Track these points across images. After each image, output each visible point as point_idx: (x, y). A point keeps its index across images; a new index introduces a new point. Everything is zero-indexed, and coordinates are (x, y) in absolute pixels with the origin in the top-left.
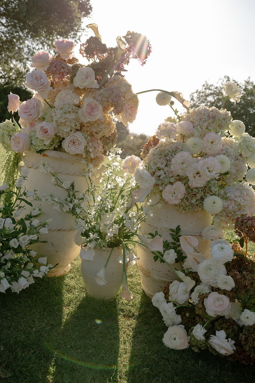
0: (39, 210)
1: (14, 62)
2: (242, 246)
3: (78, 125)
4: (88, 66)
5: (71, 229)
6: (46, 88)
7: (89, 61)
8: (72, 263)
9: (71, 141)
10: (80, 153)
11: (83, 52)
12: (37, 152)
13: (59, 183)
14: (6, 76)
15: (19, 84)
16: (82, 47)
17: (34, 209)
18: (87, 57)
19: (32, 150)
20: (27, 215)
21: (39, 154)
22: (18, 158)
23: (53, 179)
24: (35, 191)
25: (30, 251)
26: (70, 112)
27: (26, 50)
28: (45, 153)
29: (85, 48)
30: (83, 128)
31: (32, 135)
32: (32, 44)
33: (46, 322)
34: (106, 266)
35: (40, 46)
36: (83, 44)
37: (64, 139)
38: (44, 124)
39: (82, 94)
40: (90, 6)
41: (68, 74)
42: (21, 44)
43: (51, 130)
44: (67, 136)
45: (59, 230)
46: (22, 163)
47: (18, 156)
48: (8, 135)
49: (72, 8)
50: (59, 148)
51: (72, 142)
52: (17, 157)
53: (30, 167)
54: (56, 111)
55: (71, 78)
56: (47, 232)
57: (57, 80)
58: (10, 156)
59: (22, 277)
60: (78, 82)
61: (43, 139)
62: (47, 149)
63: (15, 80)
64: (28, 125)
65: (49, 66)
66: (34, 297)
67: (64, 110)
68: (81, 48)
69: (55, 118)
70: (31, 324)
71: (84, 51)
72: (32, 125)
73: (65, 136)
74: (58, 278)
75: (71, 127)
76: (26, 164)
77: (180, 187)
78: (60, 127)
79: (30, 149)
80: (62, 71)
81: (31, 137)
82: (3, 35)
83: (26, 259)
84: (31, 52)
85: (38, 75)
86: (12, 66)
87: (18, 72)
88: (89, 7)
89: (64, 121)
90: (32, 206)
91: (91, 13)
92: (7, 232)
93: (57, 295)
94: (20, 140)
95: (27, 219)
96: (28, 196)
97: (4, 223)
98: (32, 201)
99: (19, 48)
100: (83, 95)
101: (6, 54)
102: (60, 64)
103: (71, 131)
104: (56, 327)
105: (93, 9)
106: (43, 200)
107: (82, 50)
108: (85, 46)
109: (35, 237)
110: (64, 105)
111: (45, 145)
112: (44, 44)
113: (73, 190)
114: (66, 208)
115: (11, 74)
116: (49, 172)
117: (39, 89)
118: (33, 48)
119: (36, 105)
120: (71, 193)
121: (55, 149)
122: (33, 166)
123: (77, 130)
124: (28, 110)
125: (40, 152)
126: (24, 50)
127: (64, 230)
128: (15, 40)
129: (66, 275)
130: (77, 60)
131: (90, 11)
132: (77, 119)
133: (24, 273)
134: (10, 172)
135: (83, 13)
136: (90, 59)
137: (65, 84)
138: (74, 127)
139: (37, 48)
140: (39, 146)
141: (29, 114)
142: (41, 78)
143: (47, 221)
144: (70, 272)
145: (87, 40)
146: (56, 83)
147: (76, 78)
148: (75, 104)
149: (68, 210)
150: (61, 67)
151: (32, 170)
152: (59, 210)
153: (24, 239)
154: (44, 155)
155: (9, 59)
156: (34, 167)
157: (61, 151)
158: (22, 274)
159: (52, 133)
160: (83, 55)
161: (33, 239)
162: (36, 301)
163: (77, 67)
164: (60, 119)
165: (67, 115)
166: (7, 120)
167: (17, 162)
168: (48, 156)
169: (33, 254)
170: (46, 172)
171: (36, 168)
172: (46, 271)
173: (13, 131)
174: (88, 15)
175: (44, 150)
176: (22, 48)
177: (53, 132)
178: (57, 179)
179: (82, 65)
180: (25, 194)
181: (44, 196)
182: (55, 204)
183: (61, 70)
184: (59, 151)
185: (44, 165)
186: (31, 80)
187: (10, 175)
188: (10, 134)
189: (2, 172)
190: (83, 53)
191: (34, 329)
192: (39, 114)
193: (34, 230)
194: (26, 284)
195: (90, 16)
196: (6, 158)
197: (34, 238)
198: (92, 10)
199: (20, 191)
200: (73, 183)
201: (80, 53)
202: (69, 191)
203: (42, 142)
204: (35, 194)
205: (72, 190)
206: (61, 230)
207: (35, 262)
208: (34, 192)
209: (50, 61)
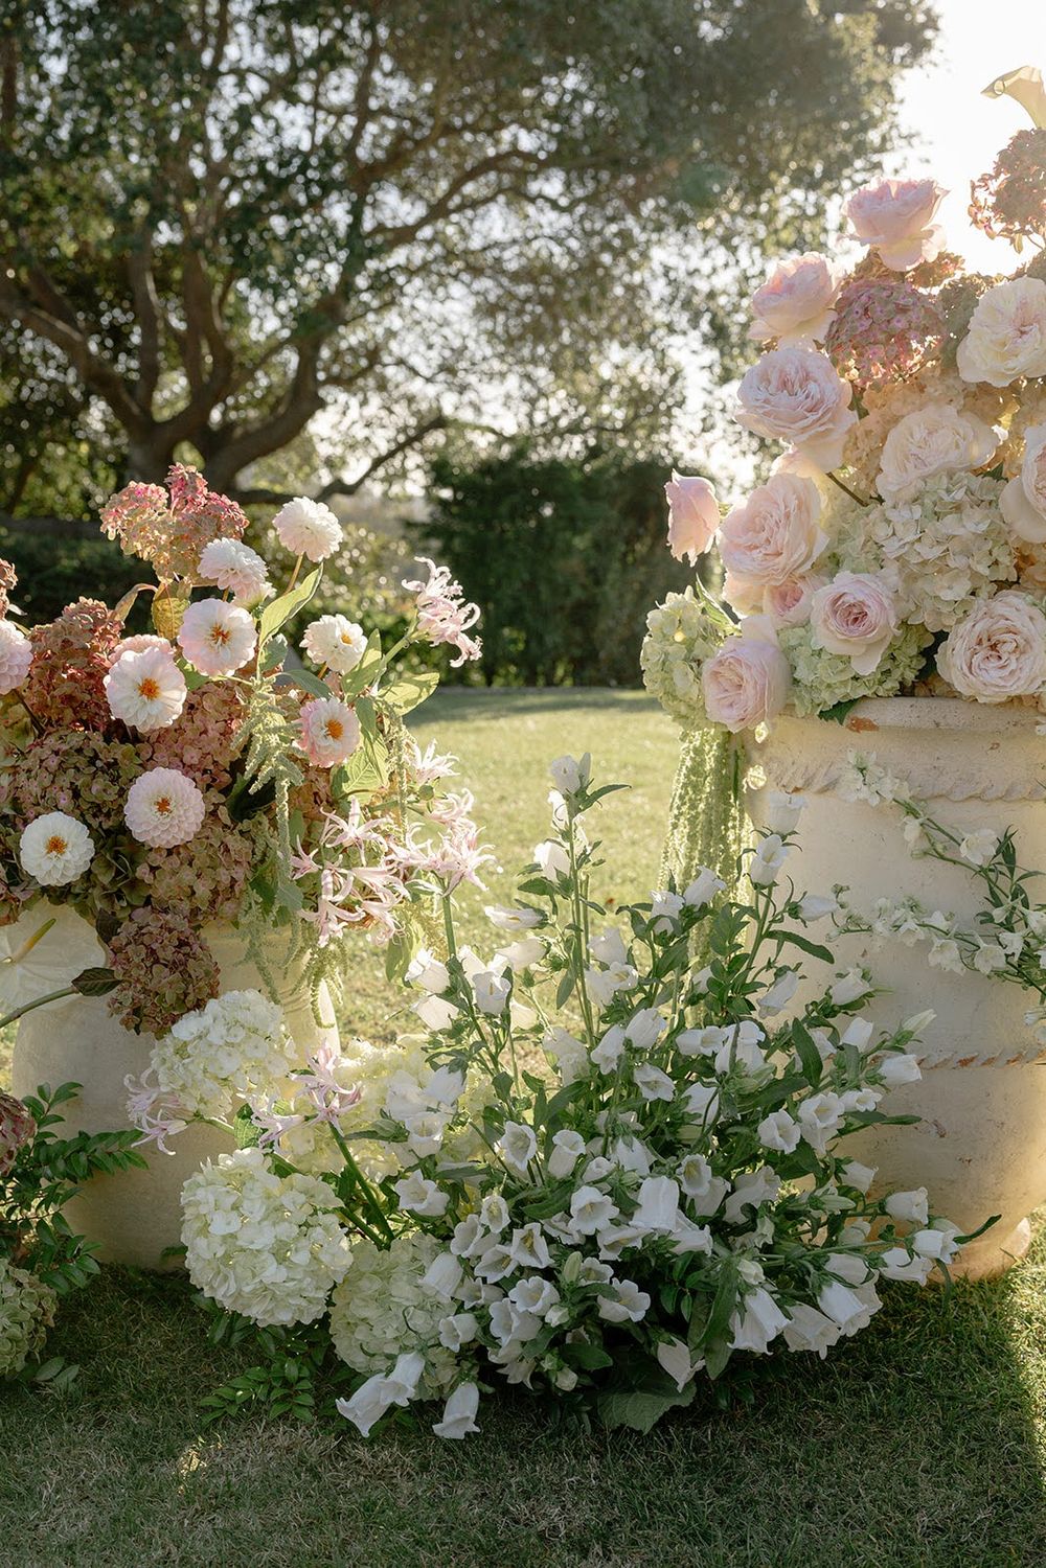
0: (863, 977)
1: (615, 352)
3: (1006, 561)
4: (1019, 274)
5: (1020, 1054)
6: (830, 421)
7: (1019, 249)
8: (1033, 1217)
9: (980, 643)
10: (1030, 691)
11: (988, 214)
12: (822, 714)
13: (939, 847)
14: (587, 421)
15: (643, 447)
16: (981, 195)
17: (840, 976)
18: (1008, 232)
19: (800, 711)
20: (814, 1003)
21: (835, 723)
22: (737, 757)
23: (912, 829)
24: (838, 890)
25: (844, 1167)
26: (958, 508)
27: (659, 289)
28: (862, 713)
29: (997, 193)
30: (1030, 570)
31: (793, 643)
32: (685, 257)
33: (970, 1487)
35: (720, 255)
36: (985, 179)
37: (941, 636)
38: (844, 582)
39: (1002, 409)
40: (928, 12)
41: (926, 331)
42: (632, 267)
43: (881, 604)
44: (959, 621)
45: (964, 1063)
46: (755, 777)
47: (734, 746)
48: (685, 660)
49: (846, 46)
50: (924, 680)
51: (986, 643)
52: (731, 752)
53: (797, 790)
54: (891, 514)
55: (943, 350)
56: (916, 1074)
57: (878, 371)
58: (698, 751)
59: (835, 1284)
60: (979, 361)
61: (844, 650)
62: (868, 693)
63: (627, 429)
64: (766, 603)
65: (833, 316)
66: (887, 1375)
67: (927, 501)
68: (975, 201)
69: (891, 549)
70: (902, 1493)
71: (995, 208)
72: (786, 597)
73: (947, 622)
74: (981, 1284)
75: (975, 575)
76: (777, 779)
78: (920, 584)
79: (789, 708)
80: (899, 324)
81: (788, 652)
82: (557, 250)
83: (836, 1202)
84: (682, 295)
85: (791, 370)
86: (606, 372)
87: (634, 393)
88: (921, 18)
89: (937, 551)
90: (831, 960)
91: (938, 43)
92: (751, 1085)
93: (990, 1366)
94: (744, 672)
95: (816, 1023)
96: (813, 919)
97: (734, 1046)
98: (829, 938)
99: (629, 288)
100: (1006, 419)
101: (575, 326)
102: (885, 294)
103: (973, 594)
104: (1021, 1511)
105: (941, 24)
106: (879, 926)
107: (979, 208)
108: (994, 185)
109: (867, 1098)
110: (924, 479)
111: (856, 678)
112: (736, 241)
113: (1012, 871)
114: (991, 958)
115: (605, 409)
116: (890, 797)
117: (804, 430)
118: (690, 274)
119: (794, 503)
120: (1004, 884)
121: (905, 691)
122: (808, 783)
123: (1003, 585)
124: (764, 535)
125: (839, 711)
126: (649, 294)
127: (990, 1061)
128: (606, 258)
129: (1015, 1271)
130: (956, 260)
131: (929, 34)
132: (997, 533)
133: (836, 1262)
134: (710, 822)
135: (900, 51)
136: (1025, 238)
137: (919, 385)
138: (987, 572)
139: (706, 267)
140: (829, 686)
141: (771, 549)
142: (807, 378)
143: (909, 1025)
144: (1032, 1254)
145: (1002, 153)
146: (876, 387)
147: (970, 341)
148: (977, 465)
149: (1001, 964)
150: (891, 307)
151: (806, 797)
152: (959, 968)
153: (822, 1112)
154: (859, 726)
155: (592, 346)
156: (817, 786)
157: (931, 695)
158: (828, 1267)
159: (883, 618)
160: (988, 227)
161: (862, 1109)
162: (901, 1393)
163: (963, 296)
164: (917, 546)
165: (949, 524)
166: (671, 596)
167: (736, 774)
168: (873, 727)
169: (861, 1175)
170: (875, 801)
171: (823, 791)
172: (944, 1249)
173: (705, 638)
174: (926, 56)
175: (852, 702)
176: (642, 285)
177: (892, 614)
178: (929, 826)
179: (988, 280)
180: (794, 910)
181: (881, 912)
182: (938, 942)
183: (894, 322)
184: (926, 696)
185: (862, 770)
186: (762, 396)
187: (710, 834)
188: (697, 652)
189: (675, 826)
190: (989, 220)
191: (922, 1519)
192: (811, 543)
193: (858, 1068)
194: (858, 1316)
195: (933, 55)
196: (683, 761)
197: (864, 1103)
198: (937, 29)
199: (769, 897)
200: (1008, 838)
201: (975, 222)
202: (992, 875)
203: (842, 666)
204: (842, 906)
205: (1004, 869)
206: (973, 1064)
207: (875, 1215)
208: (833, 896)
209: (835, 293)
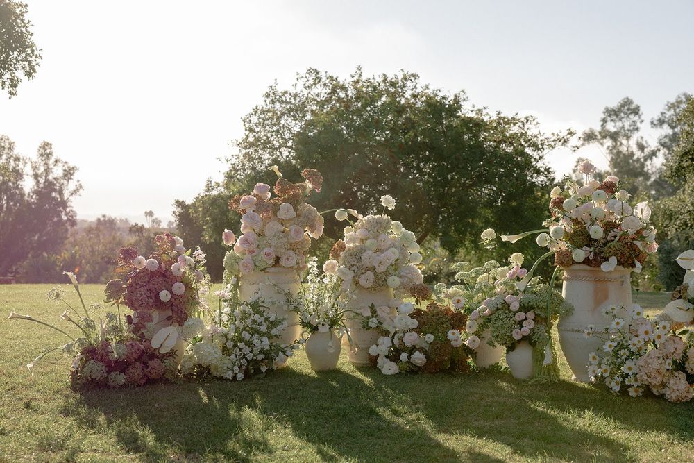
2: (418, 304)
9: (286, 258)
10: (293, 266)
19: (256, 270)
21: (263, 272)
34: (331, 339)
37: (280, 257)
44: (282, 255)
55: (273, 212)
57: (265, 216)
64: (247, 252)
65: (256, 206)
67: (277, 237)
72: (250, 252)
75: (285, 248)
77: (370, 275)
78: (278, 249)
89: (280, 245)
94: (248, 264)
103: (284, 251)
110: (274, 233)
111: (267, 264)
119: (253, 237)
121: (273, 266)
124: (248, 242)
125: (264, 270)
140: (261, 266)
142: (255, 217)
147: (280, 212)
154: (267, 272)
168: (270, 272)
175: (267, 268)
177: (272, 254)
183: (268, 208)
184: (279, 267)
